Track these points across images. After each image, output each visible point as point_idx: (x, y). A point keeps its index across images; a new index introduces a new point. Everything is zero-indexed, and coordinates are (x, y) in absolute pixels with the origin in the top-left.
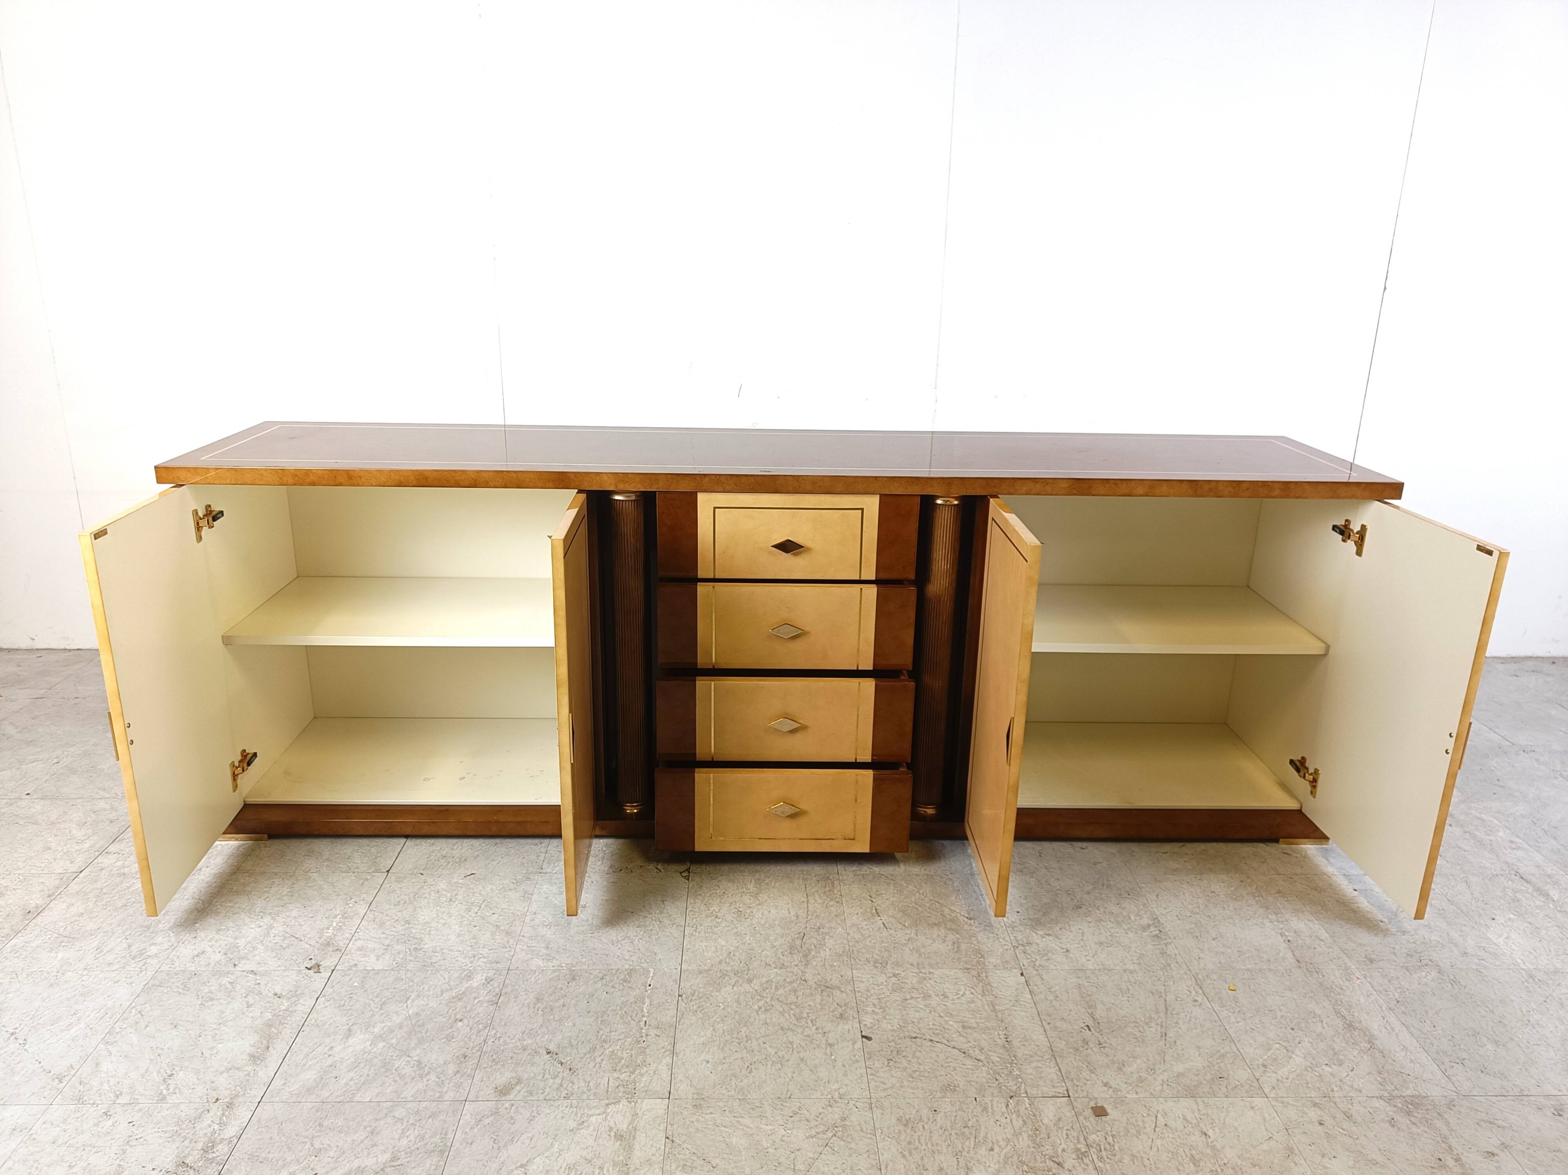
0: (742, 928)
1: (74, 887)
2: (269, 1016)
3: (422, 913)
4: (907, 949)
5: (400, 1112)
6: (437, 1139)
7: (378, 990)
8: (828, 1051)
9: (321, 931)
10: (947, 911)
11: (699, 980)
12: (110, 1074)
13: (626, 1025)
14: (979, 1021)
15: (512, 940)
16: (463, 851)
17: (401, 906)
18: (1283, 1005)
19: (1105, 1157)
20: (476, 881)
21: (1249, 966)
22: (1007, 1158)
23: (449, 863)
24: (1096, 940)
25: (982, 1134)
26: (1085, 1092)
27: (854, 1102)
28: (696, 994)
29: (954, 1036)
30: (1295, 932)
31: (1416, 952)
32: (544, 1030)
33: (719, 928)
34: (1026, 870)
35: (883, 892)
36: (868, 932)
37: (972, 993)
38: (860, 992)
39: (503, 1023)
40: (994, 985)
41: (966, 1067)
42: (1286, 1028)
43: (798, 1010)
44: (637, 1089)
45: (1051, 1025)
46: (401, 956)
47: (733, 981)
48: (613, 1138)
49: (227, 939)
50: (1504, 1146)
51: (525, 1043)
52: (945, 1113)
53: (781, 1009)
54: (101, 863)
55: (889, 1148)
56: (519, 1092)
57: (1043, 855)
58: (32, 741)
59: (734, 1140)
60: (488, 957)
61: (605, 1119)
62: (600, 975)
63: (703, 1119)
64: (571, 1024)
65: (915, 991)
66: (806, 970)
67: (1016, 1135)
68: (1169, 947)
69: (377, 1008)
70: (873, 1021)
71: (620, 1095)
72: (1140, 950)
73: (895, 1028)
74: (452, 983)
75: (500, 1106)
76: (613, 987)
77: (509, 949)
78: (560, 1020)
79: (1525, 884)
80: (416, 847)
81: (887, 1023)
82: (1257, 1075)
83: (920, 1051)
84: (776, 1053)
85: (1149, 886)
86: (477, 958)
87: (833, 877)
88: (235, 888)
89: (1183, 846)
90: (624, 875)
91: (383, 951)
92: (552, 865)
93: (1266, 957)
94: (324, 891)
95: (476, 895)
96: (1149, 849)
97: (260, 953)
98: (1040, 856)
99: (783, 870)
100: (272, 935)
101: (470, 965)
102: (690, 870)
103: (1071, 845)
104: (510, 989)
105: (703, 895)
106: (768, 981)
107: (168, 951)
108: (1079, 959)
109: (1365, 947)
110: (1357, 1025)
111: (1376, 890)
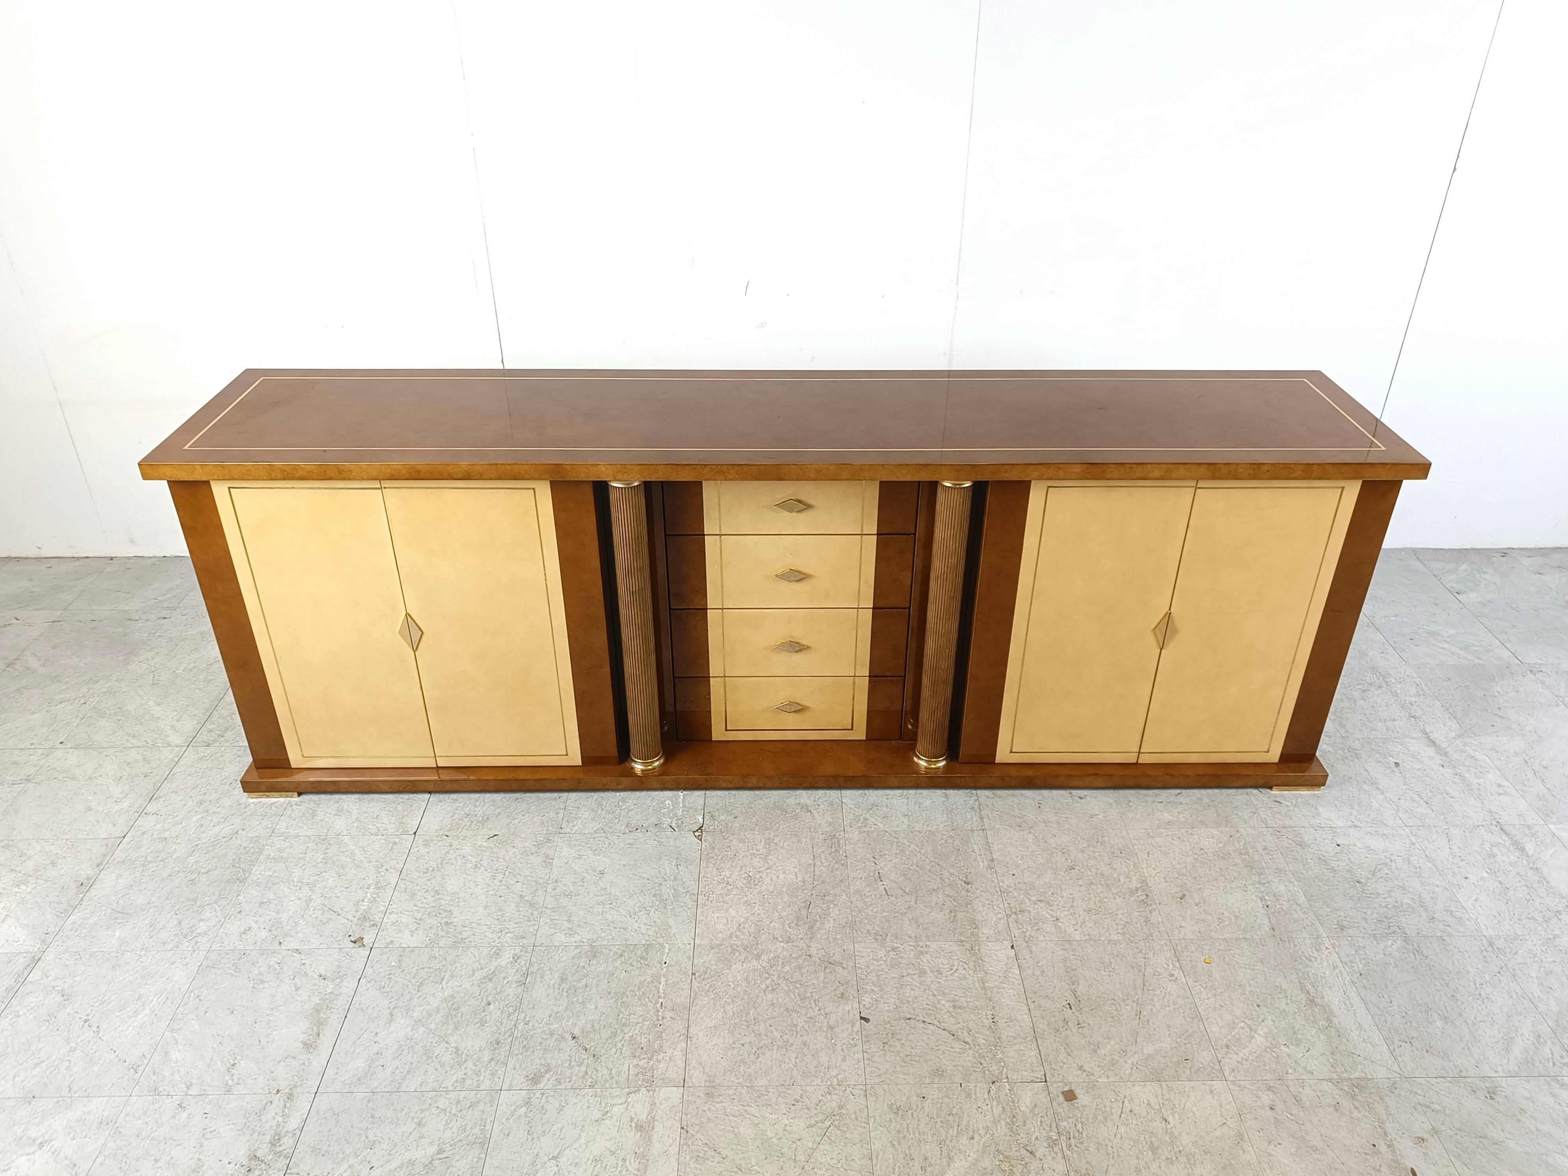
0: (752, 896)
1: (120, 854)
2: (316, 1000)
3: (450, 882)
4: (907, 919)
5: (442, 1103)
6: (476, 1131)
7: (414, 969)
8: (829, 1036)
9: (357, 905)
10: (946, 874)
11: (710, 956)
12: (179, 1064)
13: (644, 1007)
14: (969, 1000)
15: (535, 912)
16: (484, 807)
17: (428, 875)
18: (1253, 979)
19: (1073, 1145)
20: (499, 843)
21: (1227, 936)
22: (985, 1147)
23: (472, 822)
25: (965, 1122)
26: (1061, 1076)
27: (850, 1089)
28: (708, 972)
29: (945, 1016)
30: (1275, 895)
31: (1386, 918)
32: (569, 1013)
33: (730, 896)
34: (1025, 824)
35: (887, 852)
36: (870, 900)
37: (964, 969)
38: (861, 968)
39: (531, 1006)
40: (986, 959)
41: (954, 1050)
42: (1252, 1005)
43: (802, 990)
44: (655, 1077)
45: (1036, 1004)
46: (433, 932)
47: (742, 958)
48: (634, 1129)
49: (270, 913)
50: (1434, 1131)
51: (552, 1027)
52: (933, 1100)
54: (142, 826)
55: (881, 1138)
56: (549, 1080)
57: (1041, 806)
58: (56, 677)
59: (742, 1130)
60: (514, 932)
61: (627, 1109)
62: (619, 952)
63: (714, 1108)
64: (593, 1006)
65: (912, 967)
66: (811, 944)
67: (996, 1122)
68: (1154, 913)
69: (414, 990)
70: (871, 1001)
71: (640, 1083)
72: (1126, 918)
73: (891, 1008)
74: (482, 962)
75: (532, 1095)
76: (631, 965)
77: (534, 923)
78: (583, 1003)
79: (1505, 836)
80: (440, 803)
81: (884, 1003)
82: (1220, 1056)
83: (913, 1034)
84: (781, 1037)
85: (1142, 842)
86: (503, 933)
87: (839, 835)
88: (272, 854)
89: (1179, 794)
90: (640, 835)
91: (416, 926)
92: (571, 824)
93: (1243, 925)
94: (356, 857)
95: (500, 860)
96: (1146, 798)
97: (302, 929)
98: (1039, 807)
99: (792, 827)
100: (312, 909)
101: (498, 941)
102: (703, 828)
103: (1070, 793)
104: (536, 968)
105: (715, 857)
106: (775, 957)
107: (217, 927)
108: (1067, 929)
109: (1338, 912)
110: (1319, 1001)
111: (1359, 845)
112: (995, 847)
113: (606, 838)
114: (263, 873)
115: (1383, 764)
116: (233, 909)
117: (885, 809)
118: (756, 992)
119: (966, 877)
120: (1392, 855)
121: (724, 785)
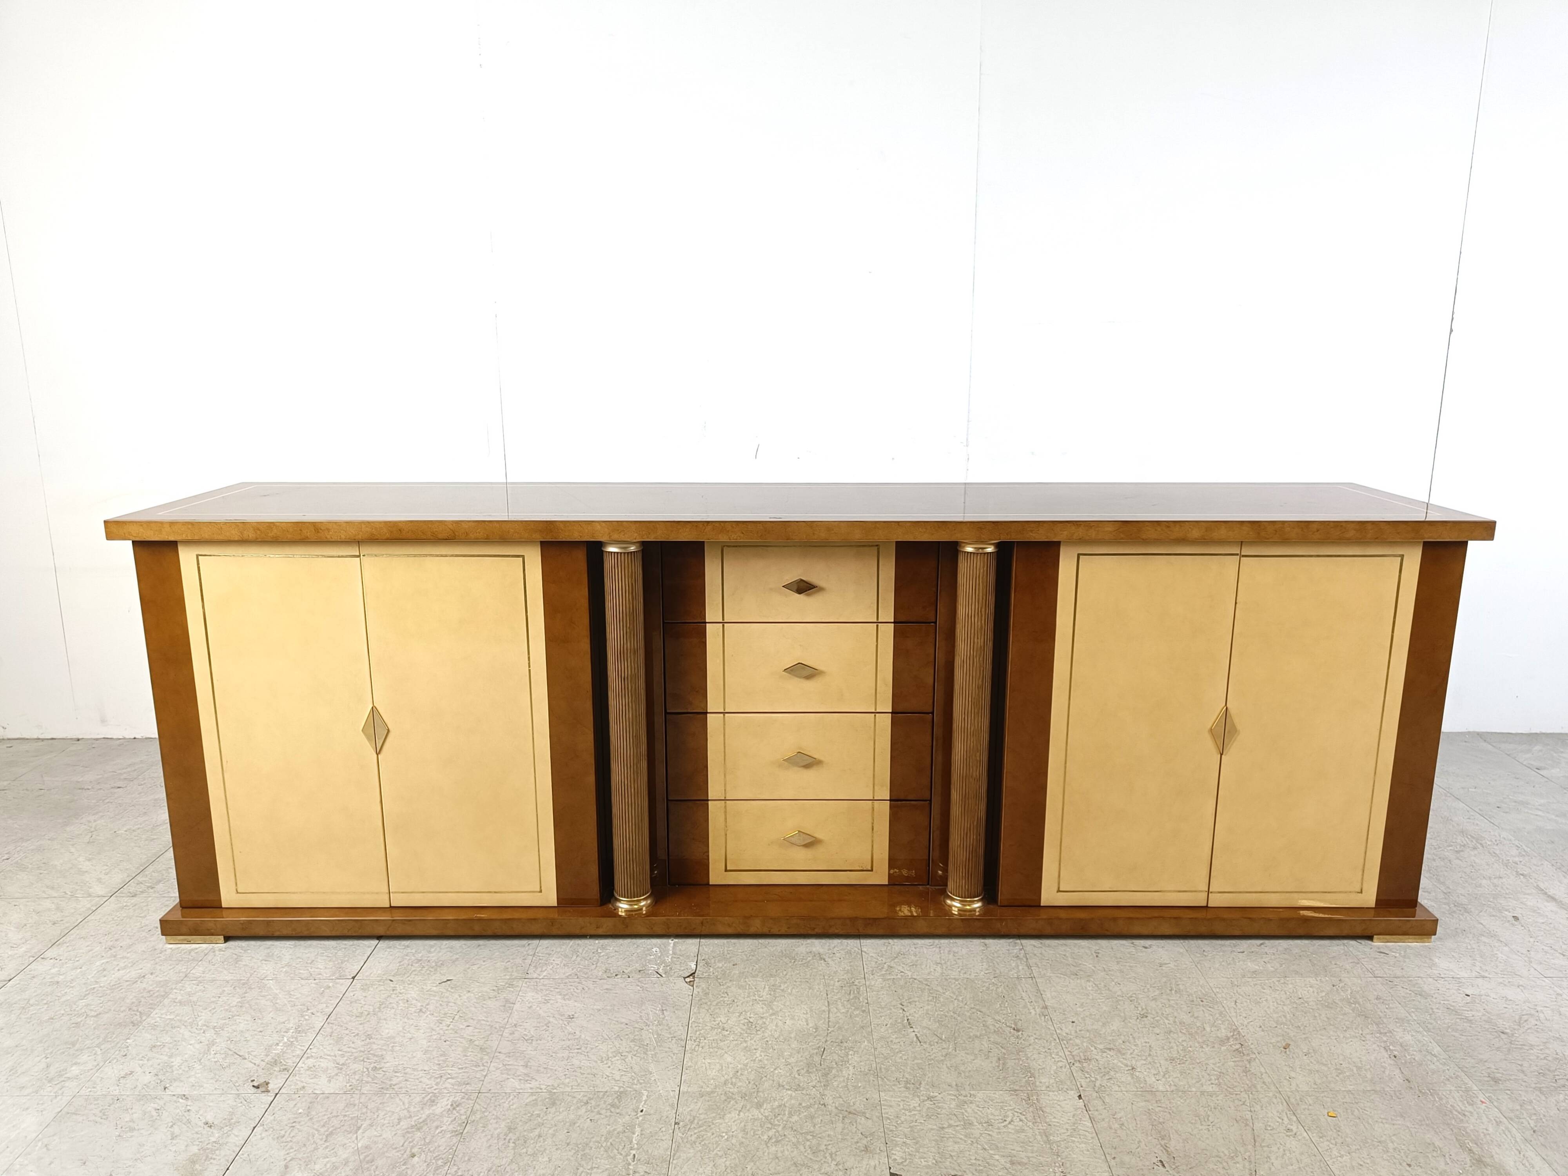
0: (752, 1042)
2: (195, 1149)
3: (386, 1026)
4: (944, 1066)
7: (326, 1117)
9: (269, 1048)
10: (990, 1021)
11: (699, 1104)
13: (610, 1160)
14: (1030, 1155)
15: (486, 1057)
16: (441, 954)
17: (362, 1019)
18: (1394, 1135)
20: (452, 988)
21: (1351, 1088)
23: (424, 967)
24: (1166, 1055)
28: (696, 1121)
30: (1401, 1046)
31: (1549, 1070)
32: (514, 1166)
33: (726, 1042)
34: (1081, 973)
35: (917, 999)
36: (899, 1047)
37: (1021, 1120)
38: (889, 1119)
39: (466, 1159)
40: (1048, 1110)
42: (1401, 1164)
43: (814, 1142)
45: (1117, 1160)
46: (357, 1077)
47: (739, 1106)
49: (161, 1057)
53: (794, 1140)
54: (35, 970)
57: (1100, 955)
60: (457, 1077)
62: (585, 1099)
64: (546, 1159)
65: (954, 1118)
66: (826, 1092)
68: (1253, 1064)
69: (321, 1139)
70: (903, 1155)
72: (1219, 1067)
73: (930, 1163)
74: (412, 1109)
76: (599, 1113)
77: (482, 1068)
78: (534, 1155)
80: (388, 950)
81: (920, 1158)
85: (1225, 991)
86: (443, 1079)
87: (859, 982)
88: (179, 998)
89: (1261, 944)
90: (620, 981)
91: (336, 1071)
92: (540, 969)
93: (1369, 1076)
94: (278, 1001)
95: (450, 1004)
96: (1223, 948)
97: (196, 1073)
98: (1097, 956)
99: (802, 974)
100: (213, 1053)
101: (435, 1087)
102: (696, 974)
103: (1133, 943)
104: (478, 1117)
105: (709, 1003)
106: (780, 1106)
107: (91, 1072)
108: (1147, 1079)
109: (1486, 1064)
110: (1488, 1160)
111: (1493, 995)
112: (1048, 995)
113: (579, 983)
114: (163, 1016)
115: (1499, 918)
116: (117, 1052)
117: (913, 957)
118: (756, 1144)
119: (1016, 1024)
120: (1536, 1005)
121: (722, 929)
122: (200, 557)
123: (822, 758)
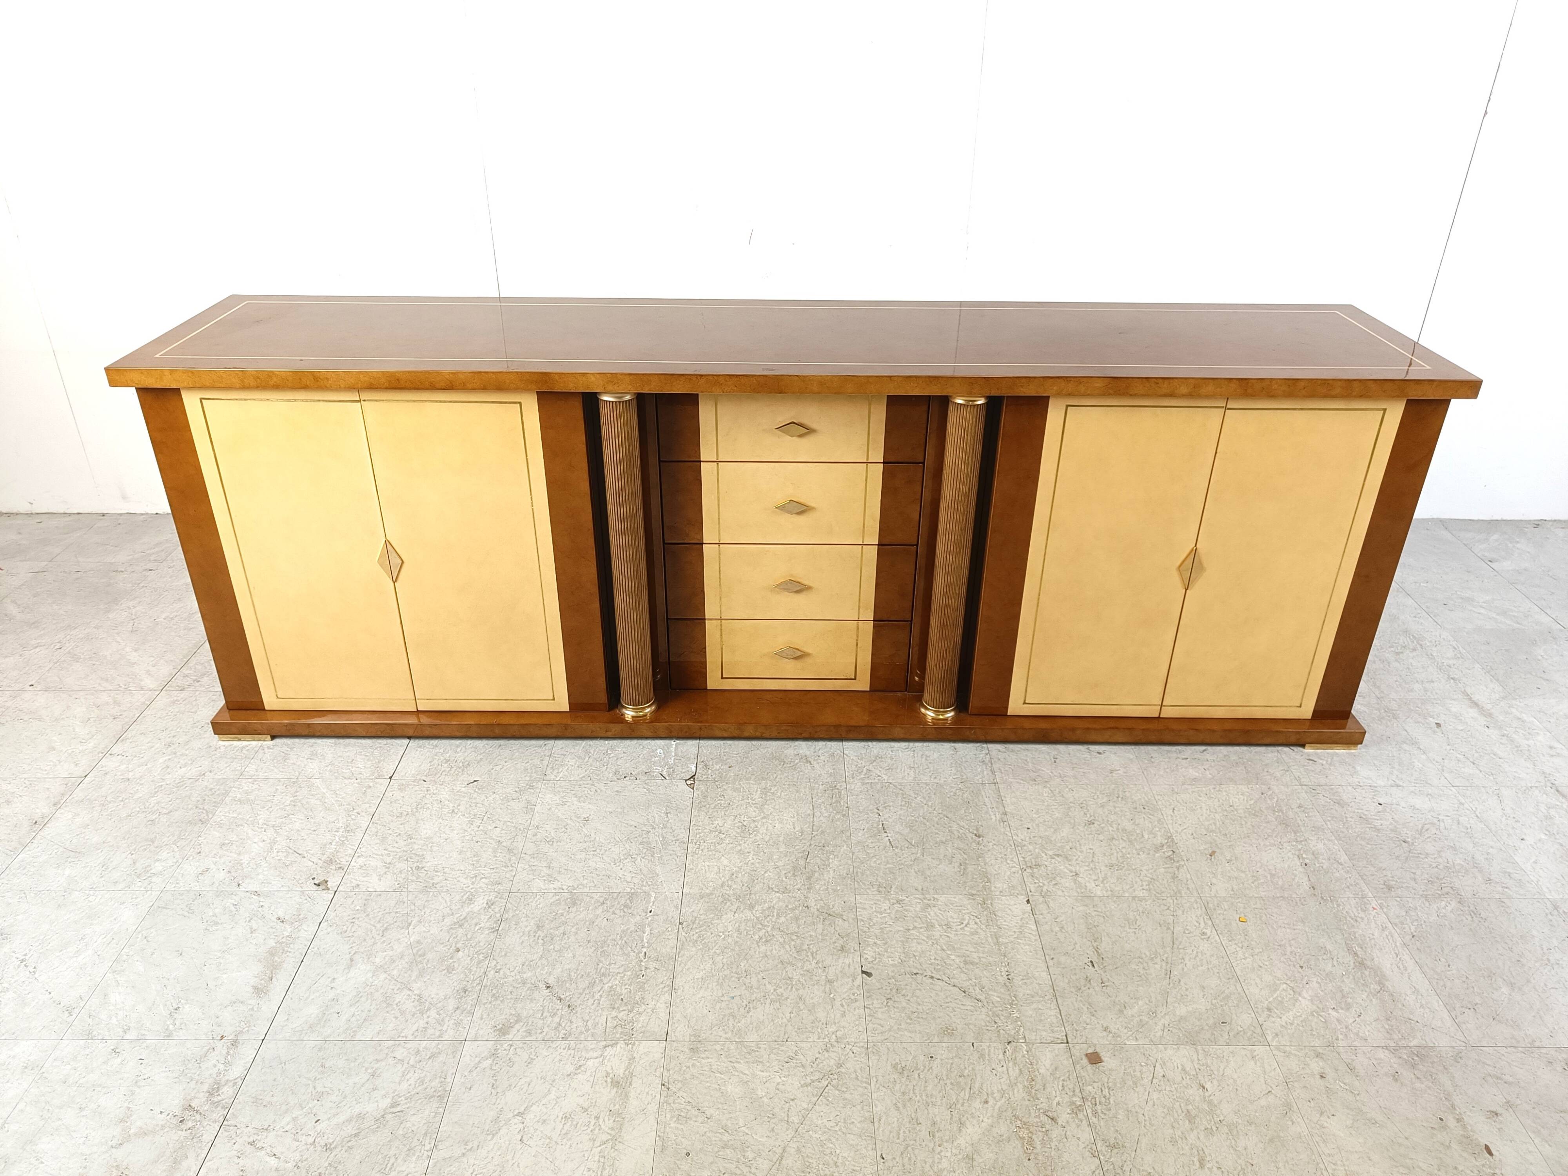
0: (746, 845)
1: (79, 794)
2: (272, 943)
3: (424, 826)
4: (913, 871)
5: (400, 1053)
6: (436, 1083)
7: (380, 914)
8: (827, 990)
9: (323, 847)
10: (955, 827)
11: (700, 905)
12: (118, 1007)
13: (625, 957)
14: (981, 955)
15: (514, 858)
16: (466, 753)
17: (402, 819)
18: (1293, 939)
19: (1099, 1111)
20: (479, 789)
21: (1263, 894)
22: (1001, 1112)
23: (452, 767)
24: (1106, 861)
25: (977, 1085)
26: (1084, 1038)
27: (850, 1047)
28: (697, 921)
29: (955, 972)
30: (1313, 854)
31: (1437, 878)
32: (544, 961)
33: (723, 845)
34: (1040, 779)
35: (891, 804)
36: (873, 851)
37: (976, 923)
38: (863, 921)
39: (503, 954)
40: (999, 914)
41: (965, 1008)
42: (1294, 966)
43: (798, 942)
44: (634, 1029)
45: (1055, 960)
46: (403, 876)
47: (734, 908)
48: (609, 1085)
49: (231, 854)
50: (1509, 1105)
51: (525, 976)
52: (942, 1060)
54: (105, 766)
55: (883, 1099)
56: (518, 1031)
57: (1057, 761)
58: (34, 623)
59: (729, 1088)
60: (490, 877)
61: (602, 1063)
62: (601, 900)
63: (698, 1064)
64: (571, 955)
65: (919, 920)
66: (809, 895)
67: (1012, 1085)
68: (1181, 870)
69: (378, 935)
70: (874, 954)
71: (618, 1036)
72: (1151, 874)
73: (896, 962)
74: (453, 907)
75: (499, 1047)
76: (614, 913)
77: (511, 868)
78: (560, 951)
79: (1561, 799)
80: (419, 749)
81: (888, 957)
82: (1261, 1020)
83: (920, 990)
84: (775, 990)
85: (1166, 798)
86: (478, 878)
87: (841, 786)
88: (239, 796)
89: (1204, 750)
90: (628, 783)
91: (385, 870)
92: (556, 771)
93: (1280, 883)
94: (327, 801)
95: (478, 805)
96: (1169, 755)
97: (263, 871)
98: (1055, 762)
99: (790, 777)
100: (275, 851)
101: (472, 886)
102: (696, 777)
103: (1088, 749)
104: (511, 915)
105: (708, 806)
106: (770, 908)
107: (173, 868)
108: (1088, 884)
109: (1384, 872)
110: (1368, 963)
111: (1403, 804)
112: (1008, 801)
113: (592, 785)
114: (227, 814)
115: (1423, 724)
116: (192, 849)
117: (889, 761)
118: (748, 943)
119: (977, 830)
120: (1439, 815)
121: (718, 733)
122: (203, 401)
123: (811, 584)
